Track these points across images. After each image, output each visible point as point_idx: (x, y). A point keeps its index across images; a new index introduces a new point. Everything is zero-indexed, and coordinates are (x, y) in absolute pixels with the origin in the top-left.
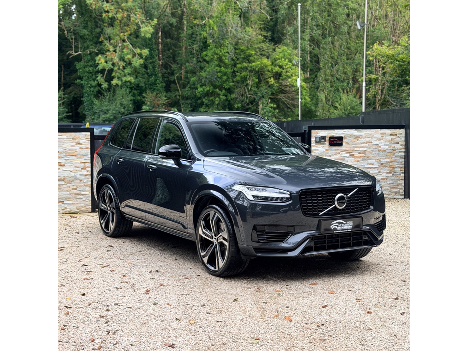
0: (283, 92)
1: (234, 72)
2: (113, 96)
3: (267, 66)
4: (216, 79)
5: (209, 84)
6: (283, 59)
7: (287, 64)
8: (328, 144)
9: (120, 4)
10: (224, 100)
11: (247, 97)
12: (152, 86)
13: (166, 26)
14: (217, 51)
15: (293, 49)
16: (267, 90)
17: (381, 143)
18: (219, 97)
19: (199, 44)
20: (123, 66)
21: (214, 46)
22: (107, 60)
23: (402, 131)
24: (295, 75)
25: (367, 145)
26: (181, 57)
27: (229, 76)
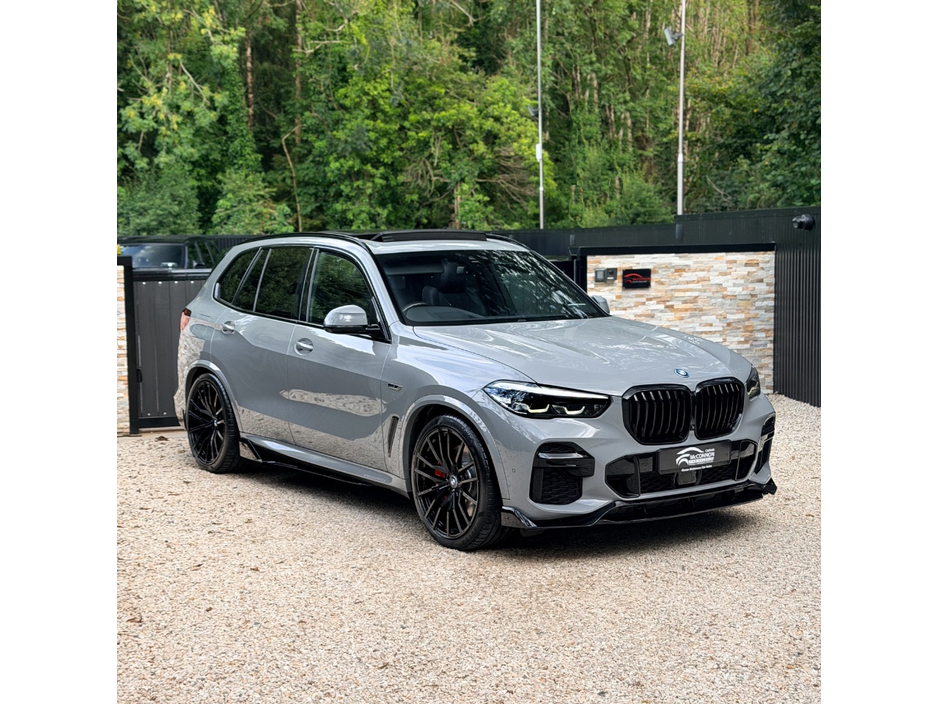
0: (506, 170)
1: (402, 128)
2: (156, 180)
3: (469, 119)
4: (365, 144)
5: (354, 155)
6: (501, 104)
7: (509, 114)
8: (621, 284)
10: (382, 186)
11: (430, 181)
12: (235, 160)
13: (264, 36)
14: (368, 87)
15: (521, 83)
16: (470, 167)
17: (727, 281)
18: (373, 182)
19: (331, 72)
20: (178, 123)
21: (362, 78)
22: (144, 110)
23: (770, 256)
24: (526, 136)
25: (699, 286)
26: (292, 100)
27: (393, 138)
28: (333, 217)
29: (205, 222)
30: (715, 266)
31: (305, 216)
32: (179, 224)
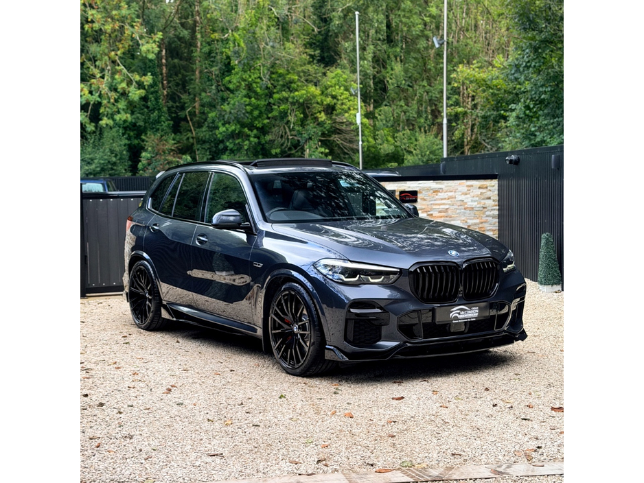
0: (340, 132)
1: (269, 103)
3: (314, 97)
4: (244, 114)
5: (235, 122)
6: (337, 87)
7: (342, 94)
9: (109, 10)
10: (255, 143)
11: (288, 139)
12: (154, 125)
13: (174, 42)
14: (245, 76)
15: (350, 72)
16: (315, 130)
17: (467, 198)
18: (249, 140)
19: (220, 65)
20: (115, 98)
21: (241, 70)
22: (92, 89)
23: (495, 182)
24: (354, 109)
25: (449, 202)
26: (194, 84)
27: (263, 110)
30: (459, 189)
32: (115, 170)
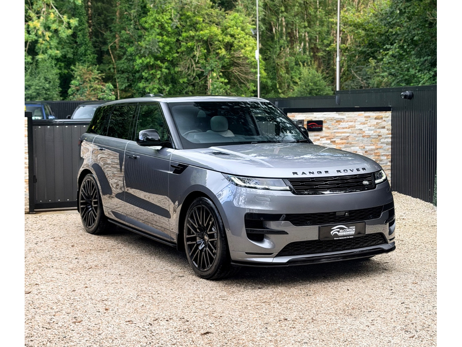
0: (237, 65)
1: (178, 40)
2: (36, 69)
3: (216, 35)
4: (157, 49)
5: (150, 56)
6: (235, 27)
7: (239, 33)
10: (166, 73)
11: (194, 70)
12: (81, 57)
14: (159, 17)
15: (246, 16)
16: (216, 63)
17: (365, 127)
18: (161, 71)
19: (137, 8)
20: (49, 37)
21: (155, 12)
22: (30, 29)
23: (388, 114)
24: (249, 46)
25: (349, 130)
26: (115, 24)
27: (173, 46)
28: (137, 90)
29: (64, 93)
31: (122, 90)
32: (48, 94)
